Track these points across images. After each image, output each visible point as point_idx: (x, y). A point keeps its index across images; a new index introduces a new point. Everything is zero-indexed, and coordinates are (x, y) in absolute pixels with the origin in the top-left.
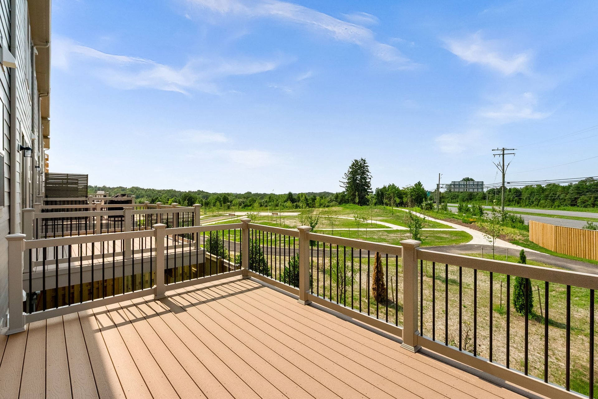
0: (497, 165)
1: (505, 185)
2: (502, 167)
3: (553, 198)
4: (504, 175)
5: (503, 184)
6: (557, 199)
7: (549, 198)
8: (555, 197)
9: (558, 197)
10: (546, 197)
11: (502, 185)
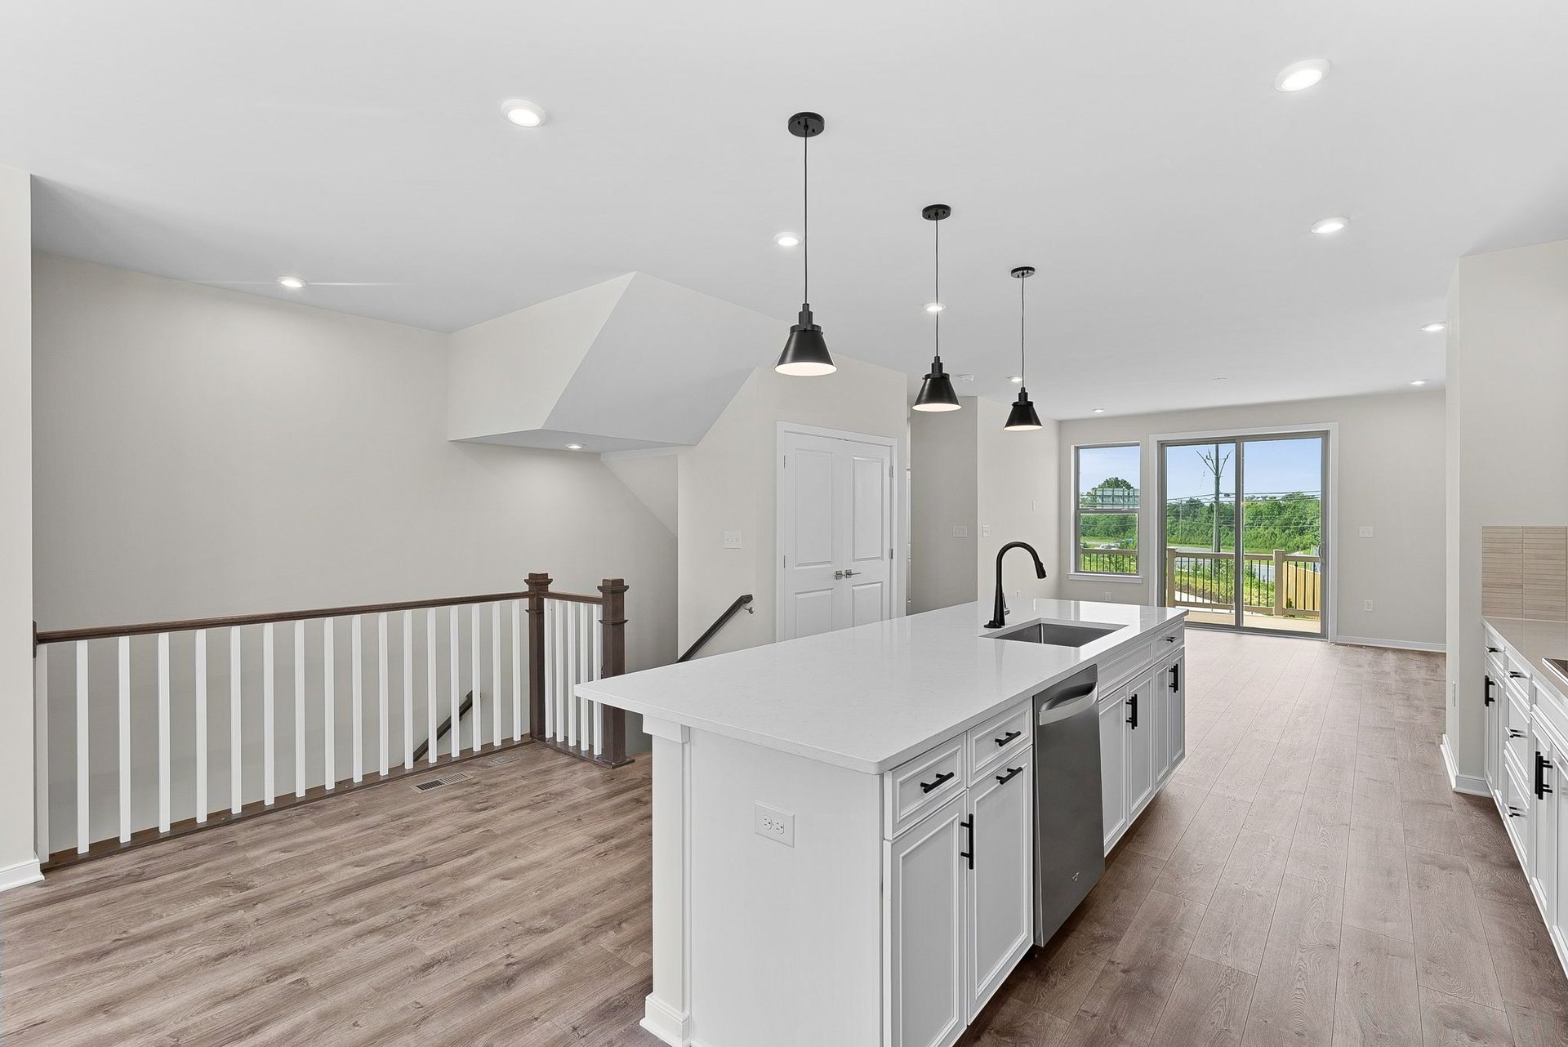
0: (1205, 458)
1: (1220, 500)
2: (1214, 461)
3: (1300, 526)
4: (1218, 479)
5: (1217, 498)
6: (1307, 528)
7: (1292, 527)
8: (1304, 524)
9: (1311, 524)
10: (1287, 524)
11: (1214, 500)
